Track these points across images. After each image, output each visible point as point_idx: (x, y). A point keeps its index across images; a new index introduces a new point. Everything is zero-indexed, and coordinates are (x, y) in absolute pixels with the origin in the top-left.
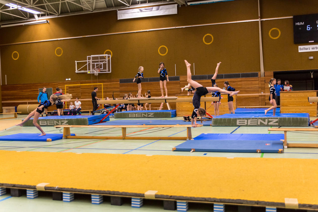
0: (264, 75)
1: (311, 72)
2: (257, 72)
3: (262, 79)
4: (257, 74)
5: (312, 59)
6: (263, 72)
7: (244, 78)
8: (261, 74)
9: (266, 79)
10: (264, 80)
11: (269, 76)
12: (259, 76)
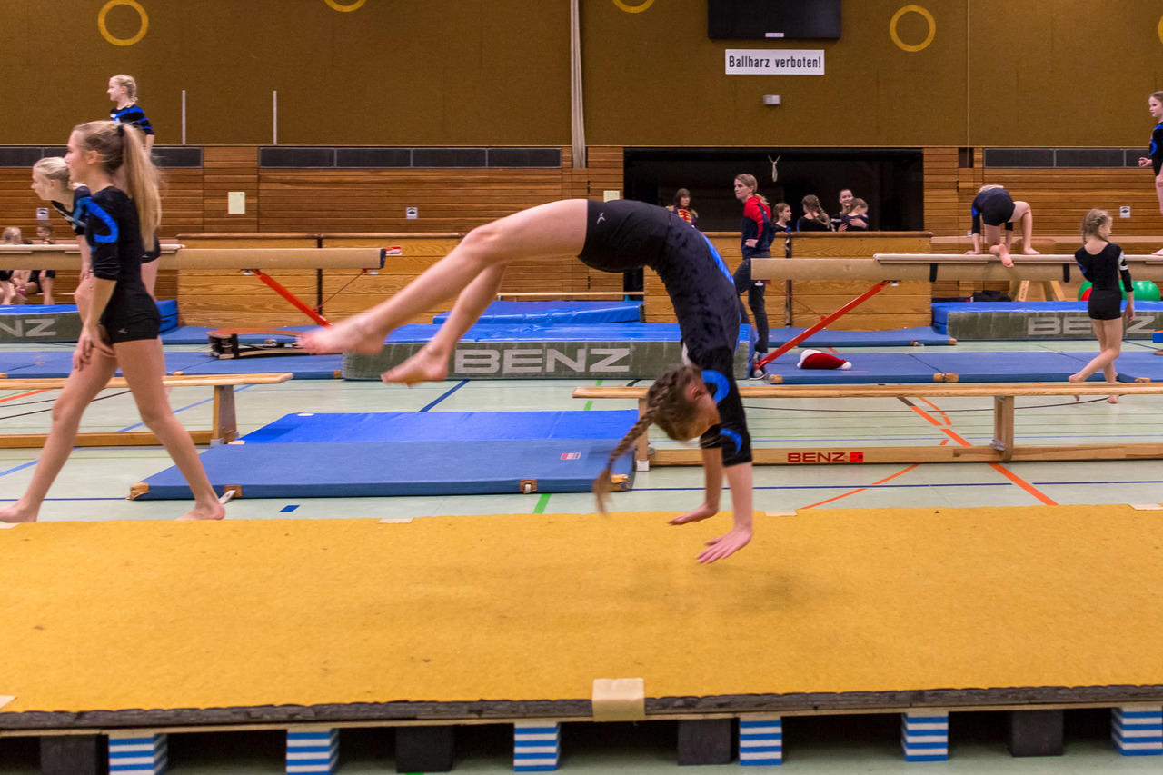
0: (587, 162)
1: (770, 158)
2: (557, 147)
3: (576, 178)
4: (557, 154)
5: (775, 106)
6: (580, 148)
7: (501, 169)
8: (575, 156)
9: (591, 179)
10: (586, 180)
11: (608, 163)
12: (565, 163)
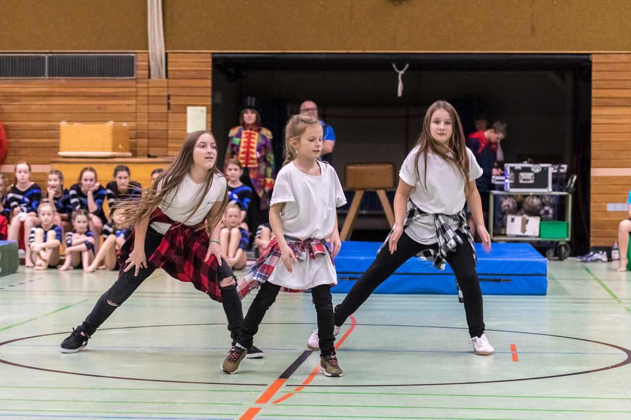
0: (167, 71)
1: (394, 66)
2: (131, 53)
3: (152, 92)
4: (131, 60)
6: (158, 54)
7: (63, 80)
8: (152, 64)
9: (172, 92)
10: (166, 94)
11: (193, 73)
12: (140, 73)
